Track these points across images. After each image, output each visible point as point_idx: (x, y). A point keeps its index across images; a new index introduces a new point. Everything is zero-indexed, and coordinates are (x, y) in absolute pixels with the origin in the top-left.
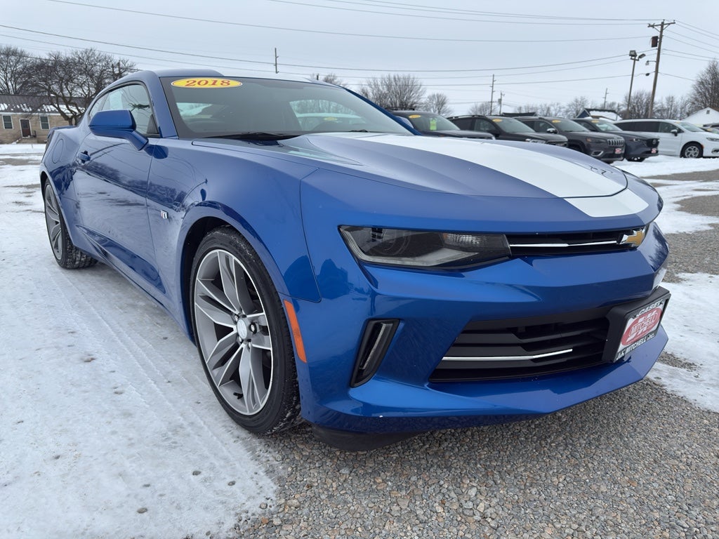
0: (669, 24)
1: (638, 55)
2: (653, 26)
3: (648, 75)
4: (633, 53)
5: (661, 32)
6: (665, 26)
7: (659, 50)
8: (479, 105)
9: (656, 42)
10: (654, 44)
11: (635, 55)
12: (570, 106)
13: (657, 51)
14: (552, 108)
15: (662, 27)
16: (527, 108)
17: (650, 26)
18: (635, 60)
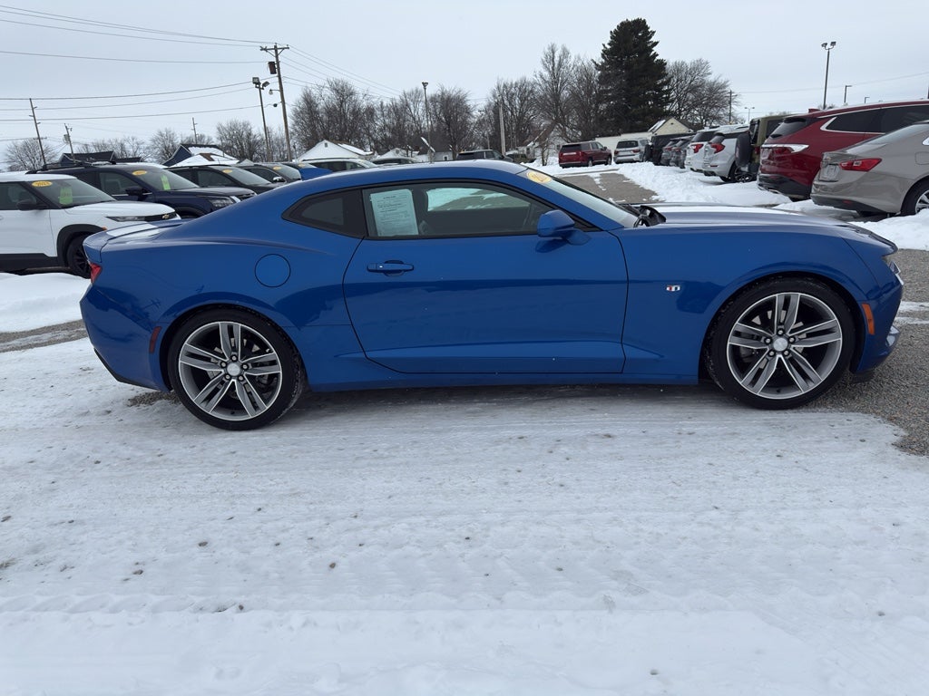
0: (283, 49)
1: (262, 82)
2: (266, 50)
3: (275, 105)
4: (256, 81)
5: (277, 57)
6: (279, 51)
7: (279, 77)
8: (20, 143)
9: (273, 67)
10: (273, 72)
11: (259, 83)
12: (154, 141)
13: (277, 79)
14: (127, 145)
15: (276, 51)
16: (97, 146)
17: (262, 49)
18: (260, 89)
